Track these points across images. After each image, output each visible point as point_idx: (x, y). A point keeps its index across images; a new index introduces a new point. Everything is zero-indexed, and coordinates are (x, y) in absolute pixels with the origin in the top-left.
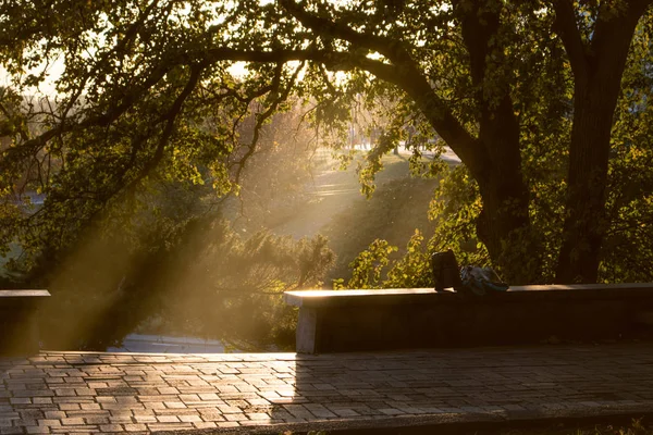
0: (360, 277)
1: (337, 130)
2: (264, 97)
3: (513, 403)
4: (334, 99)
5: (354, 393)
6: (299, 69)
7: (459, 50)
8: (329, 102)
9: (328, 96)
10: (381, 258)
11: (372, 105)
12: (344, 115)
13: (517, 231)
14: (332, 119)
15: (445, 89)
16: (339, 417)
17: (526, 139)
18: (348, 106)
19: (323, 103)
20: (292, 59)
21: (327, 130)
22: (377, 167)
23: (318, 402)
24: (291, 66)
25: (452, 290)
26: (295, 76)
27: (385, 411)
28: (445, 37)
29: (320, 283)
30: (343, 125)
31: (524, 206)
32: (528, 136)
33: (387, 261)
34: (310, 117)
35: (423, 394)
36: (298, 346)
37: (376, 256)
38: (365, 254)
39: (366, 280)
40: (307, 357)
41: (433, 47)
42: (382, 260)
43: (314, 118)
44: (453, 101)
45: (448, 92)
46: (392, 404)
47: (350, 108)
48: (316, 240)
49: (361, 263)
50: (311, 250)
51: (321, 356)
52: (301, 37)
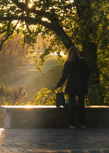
0: (37, 102)
1: (31, 46)
2: (4, 34)
3: (77, 148)
4: (30, 35)
5: (20, 143)
6: (18, 23)
7: (76, 18)
8: (29, 36)
9: (28, 34)
10: (45, 94)
11: (44, 38)
12: (34, 41)
13: (94, 86)
14: (30, 42)
15: (70, 32)
16: (12, 152)
17: (100, 51)
18: (35, 38)
19: (26, 36)
20: (15, 20)
21: (28, 47)
22: (43, 61)
23: (5, 146)
24: (14, 22)
25: (62, 106)
26: (16, 26)
27: (29, 150)
28: (71, 13)
29: (22, 103)
30: (34, 44)
31: (98, 76)
32: (101, 50)
33: (47, 96)
34: (22, 42)
35: (45, 144)
36: (5, 126)
37: (43, 94)
38: (39, 93)
39: (39, 103)
40: (6, 130)
41: (67, 16)
42: (45, 96)
43: (23, 42)
44: (72, 37)
45: (71, 34)
46: (32, 147)
47: (37, 39)
48: (20, 87)
49: (37, 96)
50: (18, 91)
51: (12, 130)
52: (18, 12)
